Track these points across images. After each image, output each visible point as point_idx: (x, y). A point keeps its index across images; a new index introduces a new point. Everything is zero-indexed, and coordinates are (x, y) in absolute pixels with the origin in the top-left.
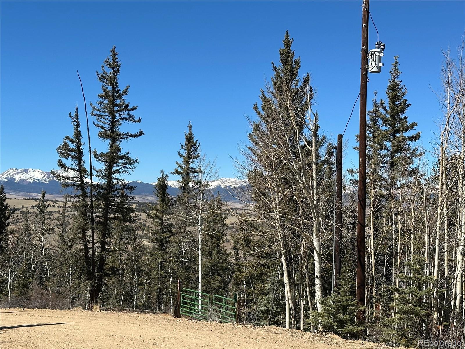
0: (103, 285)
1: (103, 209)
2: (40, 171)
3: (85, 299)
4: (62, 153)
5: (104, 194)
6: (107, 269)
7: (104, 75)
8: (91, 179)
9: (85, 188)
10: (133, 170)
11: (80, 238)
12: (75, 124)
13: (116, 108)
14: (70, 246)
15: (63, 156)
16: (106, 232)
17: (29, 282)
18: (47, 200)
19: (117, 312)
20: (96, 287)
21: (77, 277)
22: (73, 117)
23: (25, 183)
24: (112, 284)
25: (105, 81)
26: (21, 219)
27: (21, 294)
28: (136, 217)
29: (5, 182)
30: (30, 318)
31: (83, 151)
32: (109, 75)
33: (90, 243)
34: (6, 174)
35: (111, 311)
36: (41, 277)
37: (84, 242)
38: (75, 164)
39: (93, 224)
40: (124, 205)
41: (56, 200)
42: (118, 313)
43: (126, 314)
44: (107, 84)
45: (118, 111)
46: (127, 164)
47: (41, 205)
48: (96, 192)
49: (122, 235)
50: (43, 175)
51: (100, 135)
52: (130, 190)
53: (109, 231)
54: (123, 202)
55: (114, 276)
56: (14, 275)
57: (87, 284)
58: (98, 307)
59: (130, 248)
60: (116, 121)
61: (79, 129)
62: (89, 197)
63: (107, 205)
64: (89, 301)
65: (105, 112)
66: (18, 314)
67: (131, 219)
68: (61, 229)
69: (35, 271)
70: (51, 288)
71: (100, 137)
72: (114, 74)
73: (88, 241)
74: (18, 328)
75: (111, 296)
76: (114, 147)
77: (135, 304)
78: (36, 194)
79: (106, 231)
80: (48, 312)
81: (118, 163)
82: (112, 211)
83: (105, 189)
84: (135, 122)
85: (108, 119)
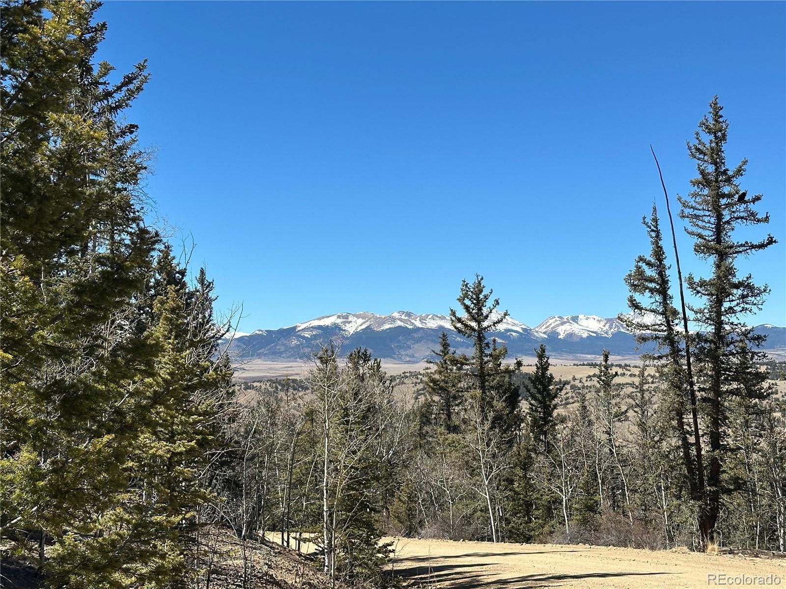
0: (722, 509)
1: (711, 376)
2: (597, 318)
3: (690, 533)
4: (633, 285)
5: (710, 350)
6: (726, 481)
7: (699, 146)
8: (686, 326)
9: (676, 342)
10: (760, 306)
11: (674, 428)
12: (653, 234)
13: (723, 201)
14: (658, 441)
15: (635, 290)
16: (718, 417)
17: (596, 502)
18: (612, 365)
19: (750, 555)
20: (708, 512)
21: (674, 494)
22: (649, 224)
23: (575, 339)
24: (736, 507)
25: (701, 156)
26: (572, 397)
27: (584, 522)
28: (771, 389)
29: (543, 339)
30: (603, 561)
31: (668, 280)
32: (708, 146)
33: (691, 435)
34: (545, 326)
35: (740, 554)
36: (614, 495)
37: (681, 433)
38: (657, 302)
39: (694, 403)
40: (748, 368)
41: (626, 365)
42: (752, 558)
43: (767, 560)
44: (705, 161)
45: (728, 205)
46: (747, 296)
47: (602, 374)
48: (696, 347)
49: (747, 421)
50: (602, 323)
51: (698, 249)
52: (756, 342)
53: (723, 414)
54: (745, 363)
55: (739, 493)
56: (570, 490)
57: (693, 506)
58: (716, 546)
59: (763, 444)
60: (724, 223)
61: (660, 243)
62: (685, 356)
63: (717, 370)
64: (699, 536)
65: (703, 209)
66: (584, 554)
67: (763, 393)
68: (640, 412)
69: (603, 483)
70: (632, 511)
71: (698, 252)
72: (717, 143)
73: (688, 432)
74: (586, 579)
75: (736, 528)
76: (723, 268)
77: (782, 542)
78: (594, 356)
79: (718, 415)
80: (630, 552)
81: (731, 296)
82: (726, 379)
83: (711, 342)
84: (758, 221)
85: (709, 222)
